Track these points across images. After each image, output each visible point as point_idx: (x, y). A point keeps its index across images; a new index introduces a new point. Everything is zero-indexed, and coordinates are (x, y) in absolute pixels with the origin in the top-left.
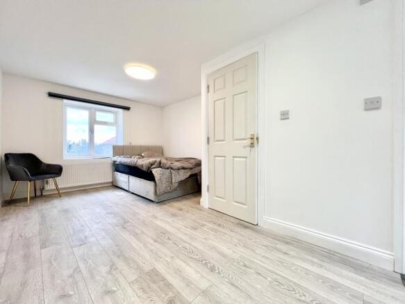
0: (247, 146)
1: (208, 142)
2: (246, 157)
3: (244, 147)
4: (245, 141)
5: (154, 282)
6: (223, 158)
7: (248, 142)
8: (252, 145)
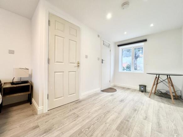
0: (76, 67)
1: (48, 63)
2: (75, 72)
3: (75, 67)
4: (74, 64)
5: (123, 127)
6: (62, 73)
7: (76, 65)
8: (78, 66)
